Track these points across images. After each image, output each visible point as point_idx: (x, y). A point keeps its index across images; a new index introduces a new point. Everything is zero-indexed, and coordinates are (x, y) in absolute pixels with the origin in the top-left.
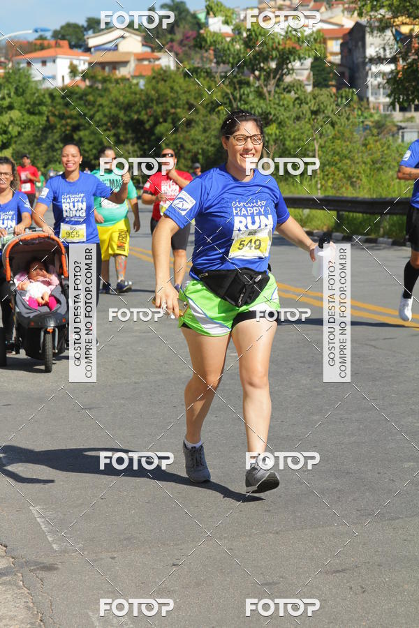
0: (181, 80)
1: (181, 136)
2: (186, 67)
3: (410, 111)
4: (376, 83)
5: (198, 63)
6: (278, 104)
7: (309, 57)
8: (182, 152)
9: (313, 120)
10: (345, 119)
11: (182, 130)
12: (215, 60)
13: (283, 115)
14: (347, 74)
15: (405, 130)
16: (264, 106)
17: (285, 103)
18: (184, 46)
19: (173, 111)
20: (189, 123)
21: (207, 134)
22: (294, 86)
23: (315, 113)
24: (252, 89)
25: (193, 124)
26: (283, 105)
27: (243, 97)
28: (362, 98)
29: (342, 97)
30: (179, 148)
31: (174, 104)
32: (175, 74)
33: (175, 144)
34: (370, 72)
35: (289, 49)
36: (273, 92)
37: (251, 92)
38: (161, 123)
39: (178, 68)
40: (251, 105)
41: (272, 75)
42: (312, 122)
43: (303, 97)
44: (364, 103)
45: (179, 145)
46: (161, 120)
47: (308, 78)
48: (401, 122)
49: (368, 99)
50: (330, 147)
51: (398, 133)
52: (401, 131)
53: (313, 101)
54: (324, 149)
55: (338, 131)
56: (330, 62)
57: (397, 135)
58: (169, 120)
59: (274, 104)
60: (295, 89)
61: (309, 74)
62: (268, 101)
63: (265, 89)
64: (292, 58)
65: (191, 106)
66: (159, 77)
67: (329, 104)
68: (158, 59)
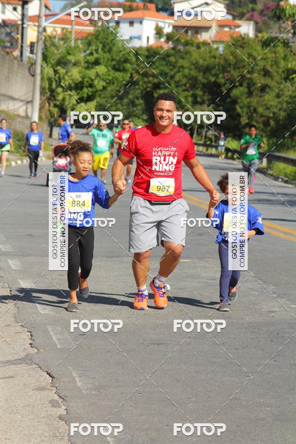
0: (259, 48)
1: (255, 100)
2: (265, 35)
5: (276, 33)
8: (255, 115)
11: (257, 95)
12: (292, 31)
18: (264, 16)
19: (249, 76)
20: (264, 89)
21: (280, 100)
25: (267, 90)
30: (252, 111)
31: (250, 70)
32: (253, 42)
33: (249, 107)
38: (237, 87)
39: (256, 36)
45: (252, 109)
46: (237, 84)
58: (245, 84)
65: (266, 73)
66: (239, 44)
68: (239, 26)
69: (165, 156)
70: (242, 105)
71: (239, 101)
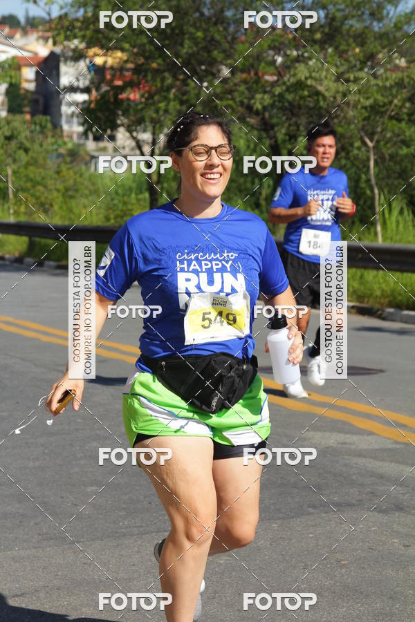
3: (103, 140)
4: (69, 112)
7: (4, 82)
9: (7, 145)
10: (38, 146)
14: (41, 101)
15: (98, 160)
23: (8, 138)
28: (56, 126)
29: (35, 124)
34: (64, 102)
42: (5, 147)
44: (58, 131)
48: (93, 151)
49: (61, 127)
50: (23, 173)
51: (90, 162)
52: (93, 161)
53: (6, 127)
54: (17, 175)
55: (31, 158)
56: (25, 89)
57: (89, 165)
61: (4, 100)
67: (22, 130)
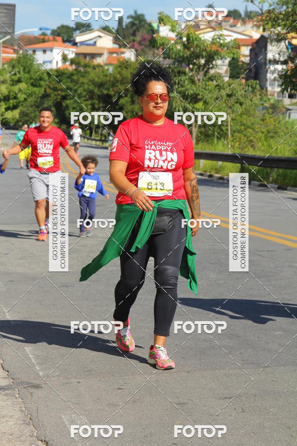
1: (137, 107)
3: (296, 98)
4: (273, 77)
5: (151, 57)
6: (205, 89)
7: (229, 57)
9: (228, 100)
10: (249, 101)
12: (163, 56)
13: (207, 95)
14: (253, 70)
15: (291, 111)
16: (195, 89)
17: (210, 88)
18: (142, 45)
22: (215, 77)
23: (229, 96)
24: (187, 77)
26: (208, 89)
27: (180, 82)
28: (263, 87)
29: (249, 86)
33: (132, 112)
34: (269, 70)
35: (214, 51)
36: (201, 80)
37: (186, 79)
38: (123, 97)
39: (137, 60)
40: (186, 88)
41: (201, 68)
42: (227, 101)
43: (221, 85)
44: (264, 91)
45: (135, 113)
46: (123, 95)
47: (226, 72)
48: (289, 105)
49: (267, 88)
50: (239, 120)
51: (286, 113)
52: (288, 112)
53: (228, 88)
54: (234, 121)
55: (245, 109)
56: (242, 62)
57: (285, 115)
58: (129, 95)
59: (202, 88)
60: (216, 79)
61: (227, 69)
62: (198, 86)
63: (196, 78)
64: (216, 57)
66: (123, 66)
67: (239, 90)
68: (123, 53)
69: (45, 144)
70: (127, 110)
71: (125, 107)
